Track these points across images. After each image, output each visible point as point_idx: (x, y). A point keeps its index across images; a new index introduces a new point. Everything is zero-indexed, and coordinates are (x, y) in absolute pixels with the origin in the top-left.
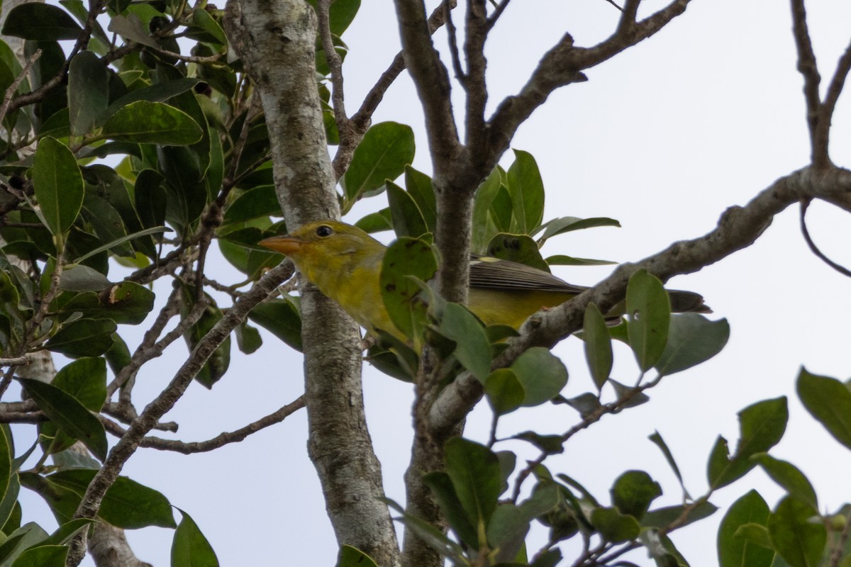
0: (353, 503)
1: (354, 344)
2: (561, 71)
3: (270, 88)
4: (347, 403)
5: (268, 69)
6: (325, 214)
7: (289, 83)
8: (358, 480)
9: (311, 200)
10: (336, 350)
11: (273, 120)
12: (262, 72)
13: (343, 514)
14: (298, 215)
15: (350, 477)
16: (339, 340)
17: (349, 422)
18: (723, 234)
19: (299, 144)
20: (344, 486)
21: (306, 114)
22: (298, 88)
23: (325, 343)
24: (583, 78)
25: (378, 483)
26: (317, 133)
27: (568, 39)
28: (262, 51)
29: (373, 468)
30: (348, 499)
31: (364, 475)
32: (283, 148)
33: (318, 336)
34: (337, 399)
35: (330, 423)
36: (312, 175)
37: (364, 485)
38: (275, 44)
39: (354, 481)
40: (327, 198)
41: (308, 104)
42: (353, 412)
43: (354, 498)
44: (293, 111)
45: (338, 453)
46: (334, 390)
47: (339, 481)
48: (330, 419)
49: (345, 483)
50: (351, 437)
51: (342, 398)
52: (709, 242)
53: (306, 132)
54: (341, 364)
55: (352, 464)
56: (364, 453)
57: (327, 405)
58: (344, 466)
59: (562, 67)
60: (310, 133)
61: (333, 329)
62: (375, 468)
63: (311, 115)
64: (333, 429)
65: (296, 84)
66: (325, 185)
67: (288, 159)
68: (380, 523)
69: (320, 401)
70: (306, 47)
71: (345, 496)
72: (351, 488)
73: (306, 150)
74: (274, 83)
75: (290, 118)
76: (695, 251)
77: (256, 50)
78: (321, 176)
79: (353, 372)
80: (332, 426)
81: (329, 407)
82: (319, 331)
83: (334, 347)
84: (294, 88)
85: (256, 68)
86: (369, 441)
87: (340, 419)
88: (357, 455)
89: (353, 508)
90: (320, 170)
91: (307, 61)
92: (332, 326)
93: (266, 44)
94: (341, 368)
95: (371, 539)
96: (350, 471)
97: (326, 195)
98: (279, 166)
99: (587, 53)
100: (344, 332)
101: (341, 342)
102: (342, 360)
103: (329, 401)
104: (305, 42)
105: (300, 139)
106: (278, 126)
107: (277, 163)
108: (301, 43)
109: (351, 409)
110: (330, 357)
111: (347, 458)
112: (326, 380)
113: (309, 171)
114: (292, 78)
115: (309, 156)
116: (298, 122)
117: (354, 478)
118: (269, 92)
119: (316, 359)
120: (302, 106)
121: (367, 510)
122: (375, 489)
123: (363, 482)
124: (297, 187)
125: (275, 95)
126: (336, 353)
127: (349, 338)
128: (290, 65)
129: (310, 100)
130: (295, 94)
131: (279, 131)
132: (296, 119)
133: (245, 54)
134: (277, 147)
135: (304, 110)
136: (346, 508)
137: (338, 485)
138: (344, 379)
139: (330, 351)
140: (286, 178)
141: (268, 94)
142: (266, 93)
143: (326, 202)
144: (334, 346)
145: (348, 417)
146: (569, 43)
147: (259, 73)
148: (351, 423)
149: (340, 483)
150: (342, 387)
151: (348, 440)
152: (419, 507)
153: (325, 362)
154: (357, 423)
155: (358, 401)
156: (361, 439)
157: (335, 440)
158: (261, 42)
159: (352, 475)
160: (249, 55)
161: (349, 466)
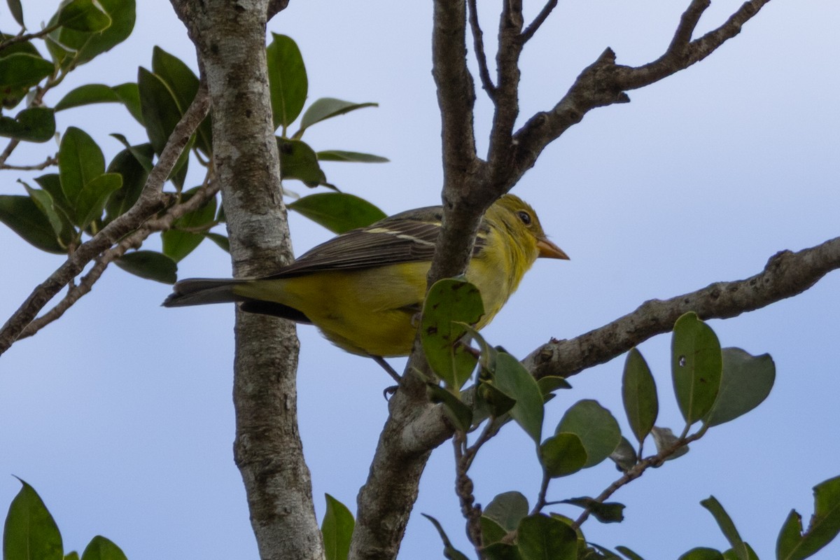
0: (284, 516)
1: (293, 342)
2: (602, 91)
3: (219, 59)
4: (283, 406)
5: (218, 38)
6: (270, 199)
7: (240, 56)
8: (290, 491)
9: (256, 184)
10: (275, 348)
11: (219, 93)
12: (212, 41)
13: (272, 527)
14: (241, 198)
15: (283, 487)
16: (278, 337)
17: (284, 427)
18: (771, 281)
19: (247, 122)
20: (276, 497)
21: (256, 90)
22: (249, 62)
23: (263, 340)
24: (626, 99)
25: (309, 495)
26: (265, 111)
27: (609, 54)
28: (213, 19)
29: (304, 477)
30: (279, 510)
31: (296, 486)
32: (229, 125)
33: (255, 332)
34: (272, 401)
35: (264, 428)
36: (259, 156)
37: (296, 496)
38: (228, 13)
39: (285, 492)
40: (273, 182)
41: (258, 79)
42: (288, 417)
43: (285, 510)
44: (243, 86)
45: (271, 460)
46: (270, 392)
47: (270, 490)
48: (263, 423)
49: (277, 493)
50: (285, 444)
51: (278, 401)
52: (755, 287)
53: (254, 110)
54: (279, 364)
55: (284, 473)
56: (297, 462)
57: (262, 407)
58: (277, 475)
59: (605, 87)
60: (259, 112)
61: (273, 326)
62: (306, 478)
63: (261, 91)
64: (267, 434)
65: (248, 57)
66: (271, 168)
67: (233, 137)
68: (310, 539)
69: (254, 403)
70: (260, 17)
71: (275, 507)
72: (283, 499)
73: (253, 129)
74: (224, 55)
75: (239, 93)
76: (737, 295)
77: (206, 17)
78: (268, 158)
79: (290, 373)
80: (265, 431)
81: (263, 409)
82: (257, 327)
83: (272, 345)
84: (245, 61)
85: (204, 36)
86: (301, 448)
87: (274, 423)
88: (291, 464)
89: (284, 521)
90: (267, 151)
91: (260, 33)
92: (271, 322)
93: (218, 11)
94: (279, 369)
95: (301, 556)
96: (283, 480)
97: (271, 179)
98: (222, 144)
99: (635, 73)
100: (283, 329)
101: (280, 339)
102: (280, 359)
103: (264, 404)
104: (260, 12)
105: (248, 116)
106: (225, 101)
107: (220, 140)
108: (255, 13)
109: (286, 413)
110: (268, 356)
111: (280, 466)
112: (262, 381)
113: (256, 153)
114: (244, 51)
115: (256, 135)
116: (248, 98)
117: (286, 489)
118: (218, 63)
119: (252, 356)
120: (252, 80)
121: (298, 524)
122: (305, 501)
123: (295, 493)
124: (242, 169)
125: (223, 67)
126: (275, 352)
127: (289, 335)
128: (242, 36)
129: (260, 74)
130: (246, 67)
131: (225, 107)
132: (245, 94)
133: (191, 20)
134: (221, 123)
135: (255, 86)
136: (276, 520)
137: (268, 494)
138: (281, 380)
139: (269, 349)
140: (229, 158)
141: (215, 65)
142: (213, 64)
143: (271, 187)
144: (272, 343)
145: (282, 422)
146: (611, 60)
147: (208, 42)
148: (286, 428)
149: (272, 492)
150: (278, 389)
151: (282, 446)
152: (372, 532)
153: (262, 360)
154: (291, 428)
155: (292, 404)
156: (294, 446)
157: (268, 446)
158: (213, 9)
159: (284, 485)
160: (197, 22)
161: (282, 475)
